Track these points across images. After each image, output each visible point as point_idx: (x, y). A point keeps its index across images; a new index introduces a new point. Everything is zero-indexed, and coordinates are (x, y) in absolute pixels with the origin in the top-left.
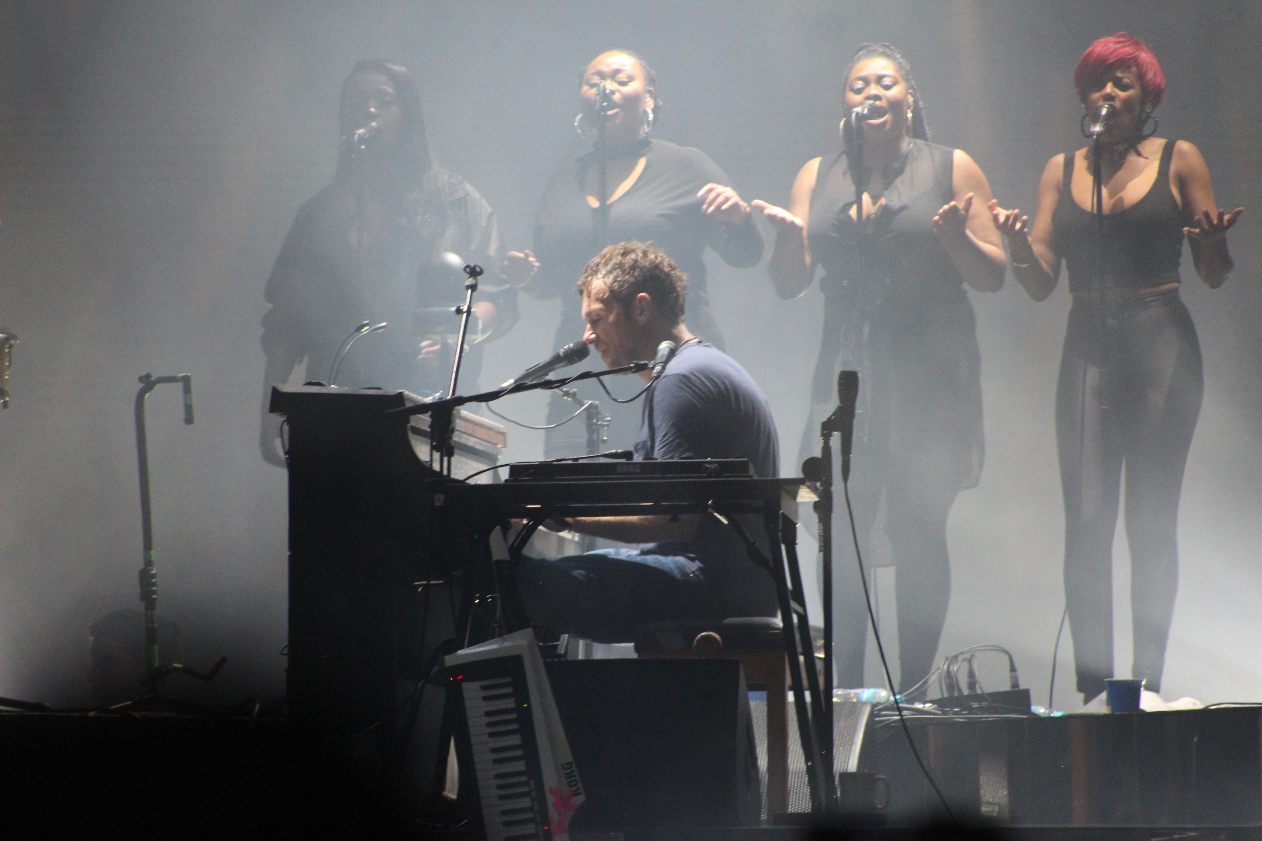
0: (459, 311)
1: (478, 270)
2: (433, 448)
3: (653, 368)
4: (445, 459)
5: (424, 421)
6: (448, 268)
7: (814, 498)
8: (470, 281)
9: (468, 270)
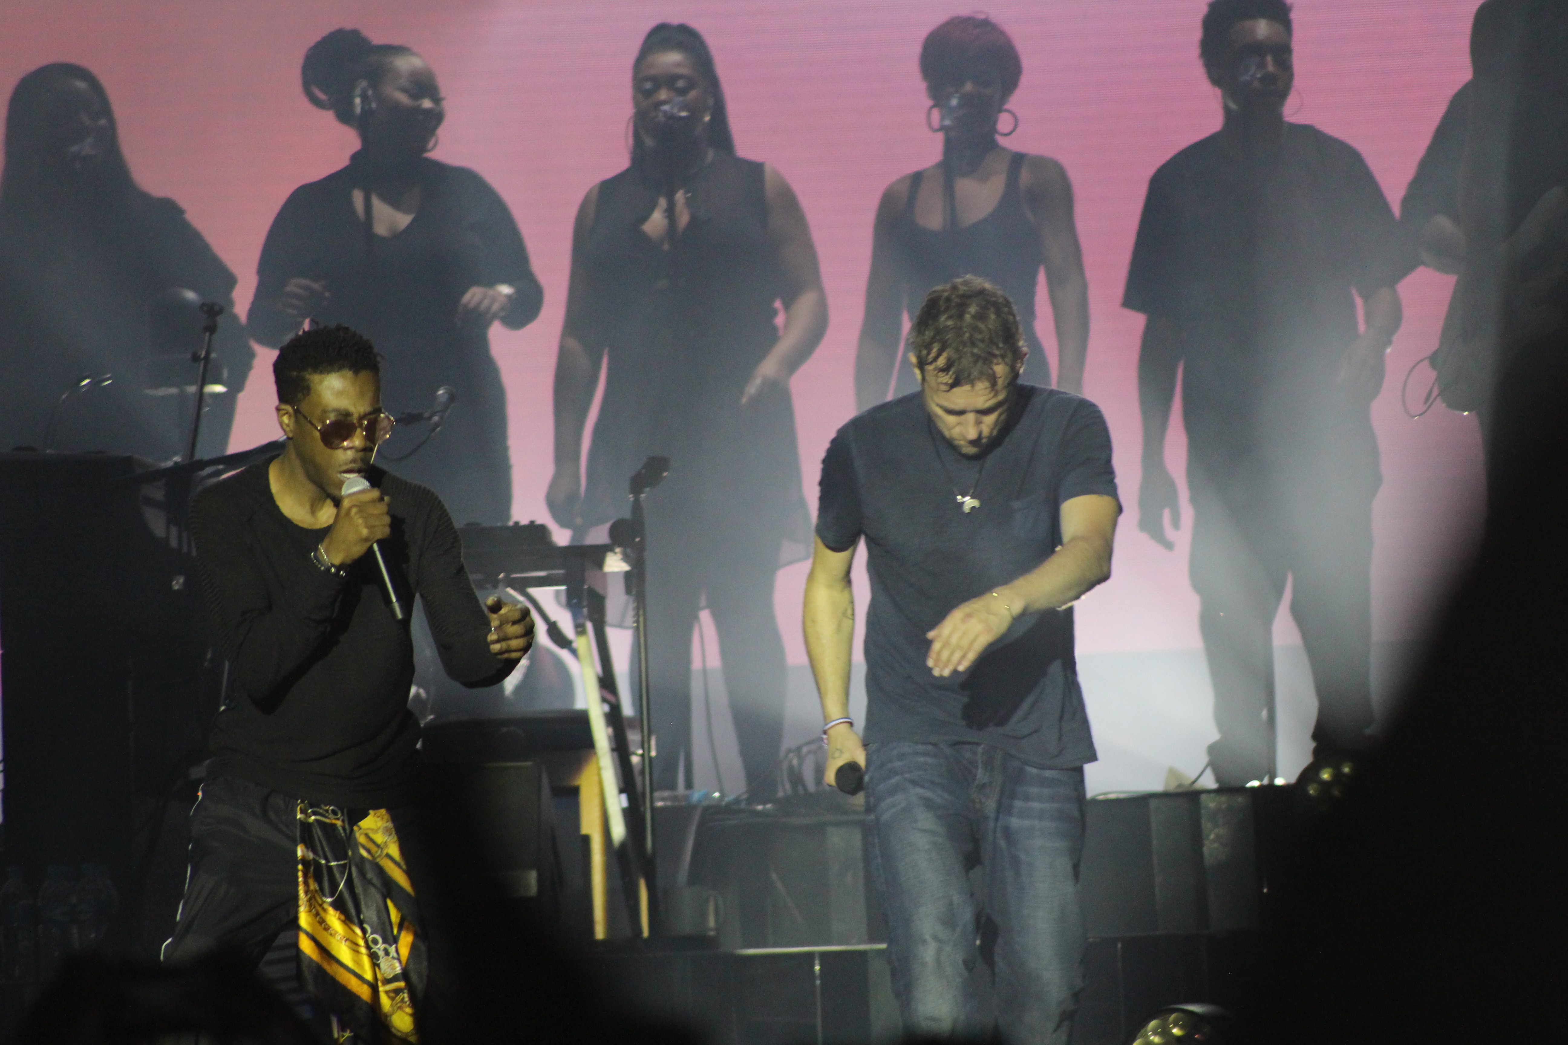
0: (196, 358)
1: (217, 308)
2: (169, 522)
4: (184, 535)
5: (157, 492)
6: (186, 305)
7: (625, 567)
8: (207, 322)
9: (205, 308)
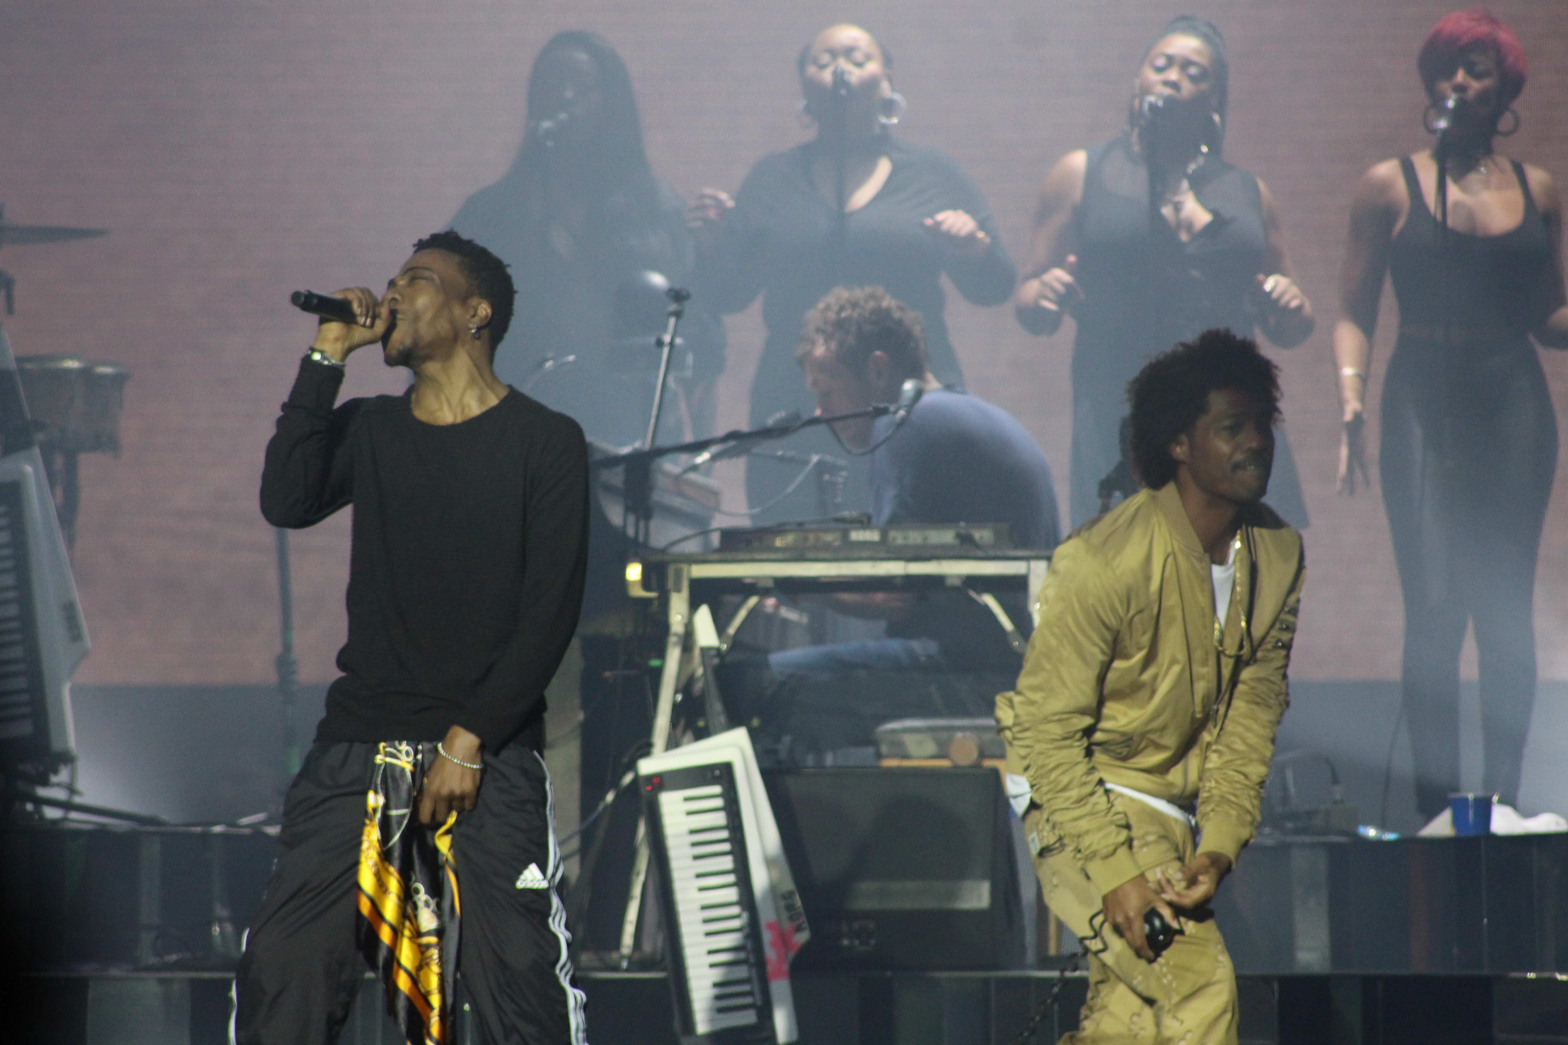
0: (660, 344)
1: (684, 293)
2: (627, 510)
3: (895, 412)
4: (642, 524)
8: (673, 307)
9: (673, 293)
